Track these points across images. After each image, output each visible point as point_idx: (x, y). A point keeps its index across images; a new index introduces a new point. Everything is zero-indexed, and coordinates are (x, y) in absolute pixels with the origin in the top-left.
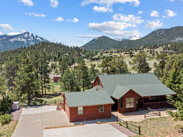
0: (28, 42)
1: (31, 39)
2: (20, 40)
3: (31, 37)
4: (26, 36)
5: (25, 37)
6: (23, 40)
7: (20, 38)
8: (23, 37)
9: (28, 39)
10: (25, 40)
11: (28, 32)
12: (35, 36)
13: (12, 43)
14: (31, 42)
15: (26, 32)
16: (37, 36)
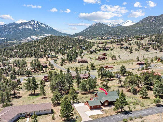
0: (34, 29)
1: (37, 26)
2: (27, 27)
3: (36, 24)
4: (33, 24)
5: (31, 25)
6: (30, 27)
7: (28, 26)
8: (30, 25)
9: (34, 26)
10: (31, 27)
11: (34, 20)
12: (39, 23)
13: (21, 30)
14: (37, 29)
15: (32, 21)
16: (41, 24)
